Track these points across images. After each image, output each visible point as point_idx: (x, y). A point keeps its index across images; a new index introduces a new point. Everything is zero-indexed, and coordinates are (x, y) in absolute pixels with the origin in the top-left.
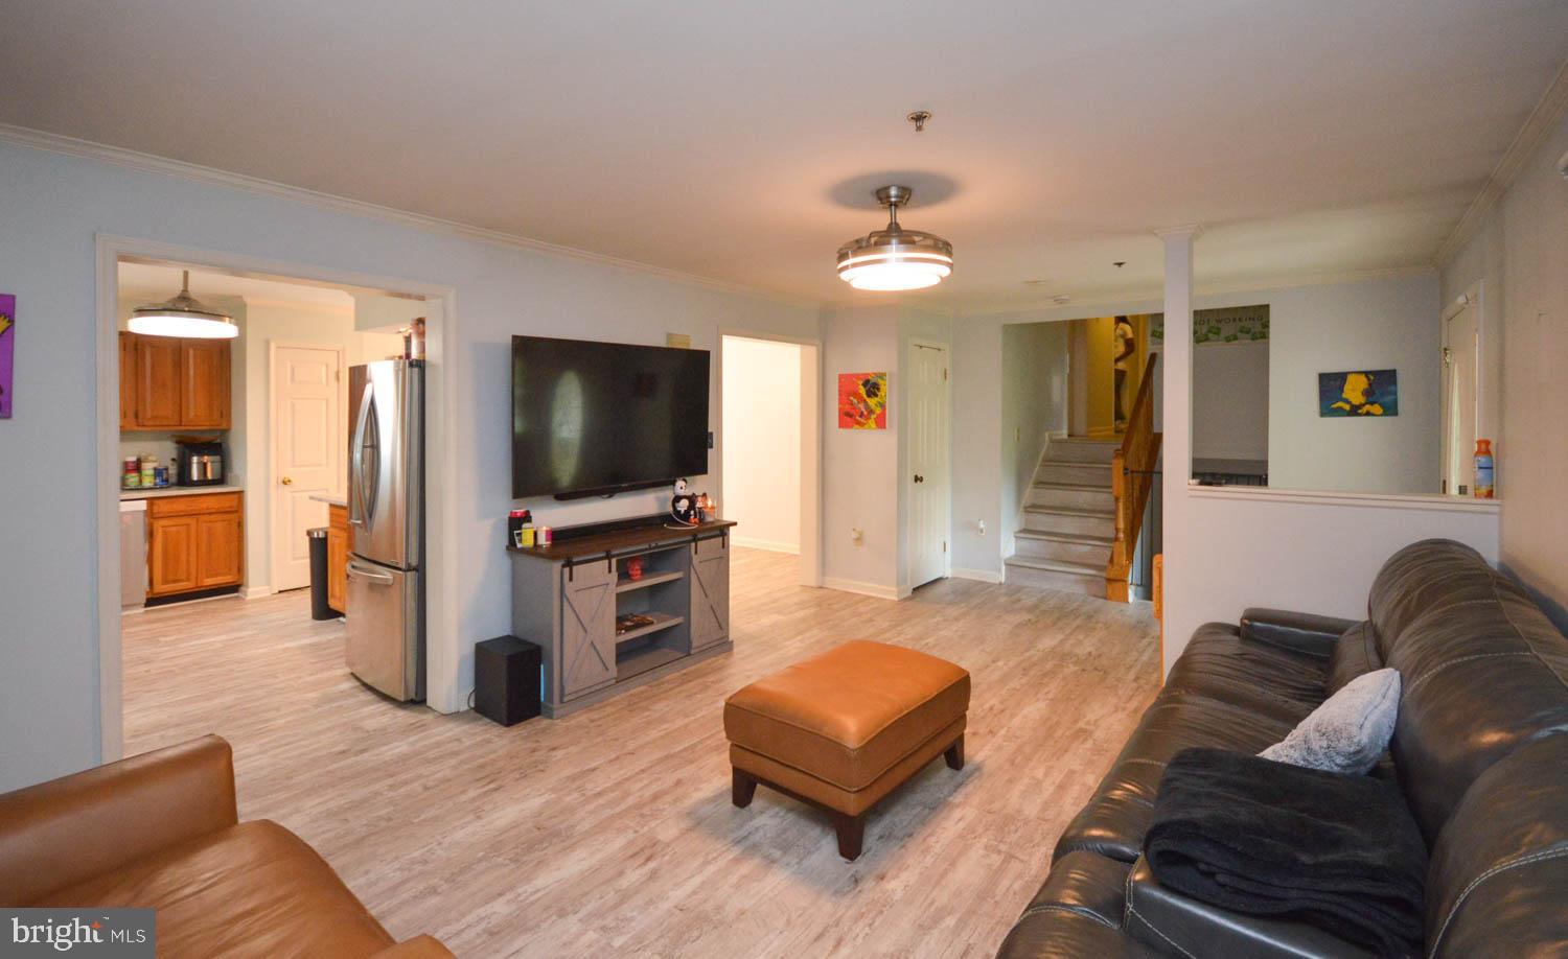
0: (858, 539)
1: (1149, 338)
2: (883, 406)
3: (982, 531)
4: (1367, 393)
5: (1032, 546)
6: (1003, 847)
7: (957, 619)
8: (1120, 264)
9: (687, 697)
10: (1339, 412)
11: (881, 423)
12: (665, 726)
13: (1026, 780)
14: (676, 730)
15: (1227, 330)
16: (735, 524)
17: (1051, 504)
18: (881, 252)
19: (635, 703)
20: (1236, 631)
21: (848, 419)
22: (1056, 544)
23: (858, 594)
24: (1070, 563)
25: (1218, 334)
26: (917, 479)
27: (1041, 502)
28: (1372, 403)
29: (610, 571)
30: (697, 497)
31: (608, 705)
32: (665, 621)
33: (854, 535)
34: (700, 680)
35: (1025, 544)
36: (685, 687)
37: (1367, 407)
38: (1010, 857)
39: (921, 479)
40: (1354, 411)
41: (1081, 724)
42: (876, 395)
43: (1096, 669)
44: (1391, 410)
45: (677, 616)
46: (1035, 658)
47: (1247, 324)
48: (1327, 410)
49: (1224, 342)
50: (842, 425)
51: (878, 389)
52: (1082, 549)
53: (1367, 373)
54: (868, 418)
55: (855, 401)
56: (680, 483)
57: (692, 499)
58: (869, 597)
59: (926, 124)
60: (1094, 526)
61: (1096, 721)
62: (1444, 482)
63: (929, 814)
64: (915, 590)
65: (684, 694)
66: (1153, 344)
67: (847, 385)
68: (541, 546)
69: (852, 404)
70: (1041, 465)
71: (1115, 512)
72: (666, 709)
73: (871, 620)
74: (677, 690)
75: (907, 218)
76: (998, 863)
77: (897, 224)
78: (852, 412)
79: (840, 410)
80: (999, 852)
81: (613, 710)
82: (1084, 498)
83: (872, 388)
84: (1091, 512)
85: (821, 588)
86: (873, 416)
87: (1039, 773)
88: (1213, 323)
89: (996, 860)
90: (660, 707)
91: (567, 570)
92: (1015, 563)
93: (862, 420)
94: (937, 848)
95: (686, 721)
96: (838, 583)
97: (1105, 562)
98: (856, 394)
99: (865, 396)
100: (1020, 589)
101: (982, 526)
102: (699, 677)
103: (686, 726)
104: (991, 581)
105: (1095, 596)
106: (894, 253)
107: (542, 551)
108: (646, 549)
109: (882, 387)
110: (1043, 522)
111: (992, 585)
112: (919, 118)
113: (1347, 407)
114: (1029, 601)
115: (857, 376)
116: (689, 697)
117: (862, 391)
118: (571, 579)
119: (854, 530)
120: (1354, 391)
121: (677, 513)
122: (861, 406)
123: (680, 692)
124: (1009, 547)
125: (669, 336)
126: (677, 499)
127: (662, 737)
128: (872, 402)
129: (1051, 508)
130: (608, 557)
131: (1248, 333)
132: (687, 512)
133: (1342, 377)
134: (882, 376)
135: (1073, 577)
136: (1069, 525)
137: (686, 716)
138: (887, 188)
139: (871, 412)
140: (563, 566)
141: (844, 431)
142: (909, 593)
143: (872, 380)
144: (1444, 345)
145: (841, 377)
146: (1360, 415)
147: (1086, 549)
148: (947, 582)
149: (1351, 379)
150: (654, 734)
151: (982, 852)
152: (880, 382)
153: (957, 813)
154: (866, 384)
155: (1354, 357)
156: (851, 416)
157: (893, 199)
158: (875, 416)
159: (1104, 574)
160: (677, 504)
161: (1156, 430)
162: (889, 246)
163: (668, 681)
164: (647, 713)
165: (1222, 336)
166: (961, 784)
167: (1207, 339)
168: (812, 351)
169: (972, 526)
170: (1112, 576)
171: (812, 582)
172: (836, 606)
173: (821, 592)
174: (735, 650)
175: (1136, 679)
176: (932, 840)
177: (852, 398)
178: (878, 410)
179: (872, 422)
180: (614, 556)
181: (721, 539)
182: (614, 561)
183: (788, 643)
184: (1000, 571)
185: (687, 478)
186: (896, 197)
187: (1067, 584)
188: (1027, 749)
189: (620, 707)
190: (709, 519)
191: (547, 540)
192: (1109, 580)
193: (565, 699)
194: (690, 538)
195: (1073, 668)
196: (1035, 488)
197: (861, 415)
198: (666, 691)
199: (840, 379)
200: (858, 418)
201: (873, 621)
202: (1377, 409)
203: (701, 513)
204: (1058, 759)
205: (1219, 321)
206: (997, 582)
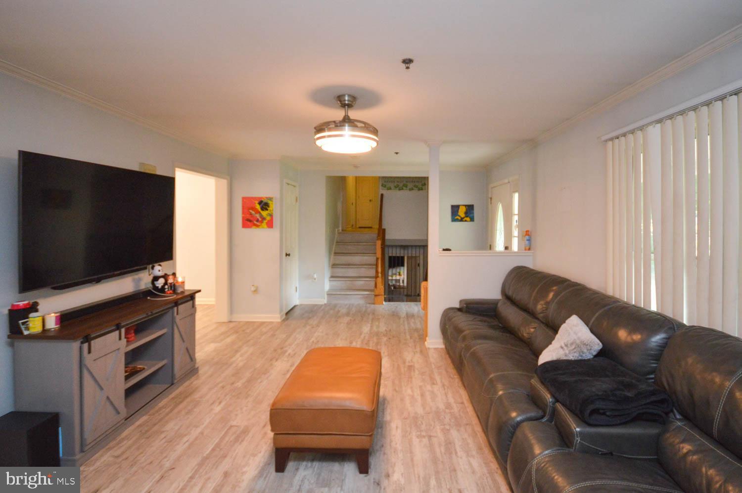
0: (255, 291)
1: (381, 187)
2: (271, 216)
3: (315, 279)
4: (466, 213)
5: (338, 284)
6: (424, 434)
7: (318, 326)
8: (397, 153)
9: (187, 413)
10: (457, 220)
11: (270, 225)
12: (185, 439)
13: (407, 398)
14: (196, 439)
15: (410, 185)
16: (199, 291)
17: (342, 263)
18: (342, 130)
19: (147, 431)
20: (460, 310)
21: (249, 223)
22: (348, 282)
23: (258, 322)
24: (354, 290)
25: (406, 187)
26: (287, 255)
27: (337, 262)
28: (467, 217)
29: (120, 339)
30: (169, 275)
31: (123, 439)
32: (155, 365)
33: (253, 289)
34: (188, 400)
35: (335, 283)
36: (181, 406)
37: (466, 219)
38: (430, 437)
39: (289, 255)
40: (462, 220)
41: (407, 364)
42: (267, 210)
43: (393, 337)
44: (472, 220)
45: (163, 359)
46: (367, 338)
47: (417, 184)
48: (454, 220)
49: (409, 191)
50: (245, 226)
51: (269, 206)
52: (360, 283)
53: (466, 206)
54: (262, 222)
55: (253, 212)
56: (157, 268)
57: (165, 277)
58: (263, 323)
59: (411, 65)
60: (364, 271)
61: (411, 360)
62: (490, 245)
63: (382, 431)
64: (287, 314)
65: (183, 413)
66: (382, 190)
67: (248, 204)
68: (49, 330)
69: (251, 214)
70: (336, 245)
71: (377, 265)
72: (176, 428)
73: (273, 335)
74: (176, 411)
75: (353, 114)
76: (428, 442)
77: (348, 117)
78: (251, 219)
79: (243, 218)
80: (424, 437)
81: (130, 442)
82: (357, 259)
83: (265, 205)
84: (361, 265)
85: (230, 322)
86: (265, 222)
87: (409, 391)
88: (405, 182)
89: (425, 440)
90: (171, 427)
91: (86, 345)
92: (331, 293)
93: (258, 223)
94: (399, 447)
95: (199, 430)
96: (242, 317)
97: (373, 288)
98: (254, 209)
99: (260, 210)
100: (335, 306)
101: (315, 276)
102: (186, 397)
103: (202, 433)
104: (321, 303)
105: (370, 304)
106: (347, 131)
107: (52, 334)
108: (145, 317)
109: (271, 205)
110: (340, 272)
111: (322, 305)
112: (408, 62)
113: (460, 218)
114: (344, 311)
115: (255, 198)
116: (189, 412)
117: (258, 207)
118: (89, 352)
119: (253, 286)
120: (462, 212)
121: (155, 288)
122: (258, 216)
123: (179, 412)
124: (327, 286)
125: (142, 164)
126: (156, 279)
127: (189, 448)
128: (264, 213)
129: (342, 265)
130: (118, 327)
131: (417, 187)
132: (163, 287)
133: (458, 207)
134: (271, 199)
135: (360, 296)
136: (352, 272)
137: (196, 427)
138: (344, 95)
139: (264, 219)
140: (82, 343)
141: (247, 231)
142: (284, 317)
143: (265, 201)
144: (490, 196)
145: (244, 199)
146: (464, 221)
147: (362, 283)
148: (298, 307)
149: (461, 207)
150: (180, 448)
151: (418, 440)
152: (270, 202)
153: (393, 425)
154: (260, 203)
155: (462, 200)
156: (250, 221)
157: (347, 102)
158: (266, 221)
159: (373, 293)
160: (155, 282)
161: (383, 228)
162: (343, 127)
163: (163, 407)
164: (163, 436)
165: (408, 188)
166: (383, 410)
167: (402, 189)
168: (224, 183)
169: (309, 277)
170: (377, 294)
171: (225, 319)
172: (248, 331)
173: (232, 325)
174: (201, 372)
175: (411, 338)
176: (393, 444)
177: (251, 211)
178: (268, 218)
179: (264, 224)
180: (123, 327)
181: (191, 302)
182: (123, 330)
183: (234, 359)
184: (324, 298)
185: (161, 263)
186: (348, 101)
187: (357, 300)
188: (397, 382)
189: (134, 439)
190: (180, 290)
191: (56, 325)
192: (376, 296)
193: (86, 448)
194: (173, 304)
195: (385, 339)
196: (335, 256)
197: (258, 221)
198: (167, 414)
199: (243, 201)
200: (255, 222)
201: (275, 335)
202: (468, 219)
203: (173, 287)
204: (411, 382)
205: (407, 182)
206: (323, 304)
